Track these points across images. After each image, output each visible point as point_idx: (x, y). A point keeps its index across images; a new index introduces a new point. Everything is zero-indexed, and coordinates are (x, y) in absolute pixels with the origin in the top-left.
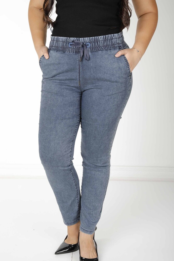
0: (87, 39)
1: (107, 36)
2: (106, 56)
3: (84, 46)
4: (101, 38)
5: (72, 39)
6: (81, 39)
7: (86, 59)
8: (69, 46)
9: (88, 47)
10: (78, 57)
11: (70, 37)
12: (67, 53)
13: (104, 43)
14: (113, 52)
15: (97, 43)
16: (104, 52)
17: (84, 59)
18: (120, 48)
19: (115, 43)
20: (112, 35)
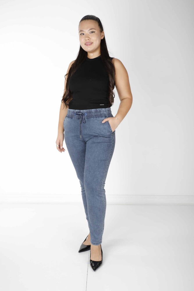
0: (85, 111)
1: (97, 109)
2: (96, 121)
3: (83, 114)
4: (93, 110)
5: (77, 111)
6: (82, 111)
7: (83, 123)
8: (75, 115)
9: (85, 115)
10: (79, 121)
11: (76, 110)
12: (73, 119)
13: (95, 113)
14: (101, 119)
15: (91, 113)
16: (95, 118)
17: (82, 122)
18: (106, 117)
19: (102, 113)
20: (101, 109)
